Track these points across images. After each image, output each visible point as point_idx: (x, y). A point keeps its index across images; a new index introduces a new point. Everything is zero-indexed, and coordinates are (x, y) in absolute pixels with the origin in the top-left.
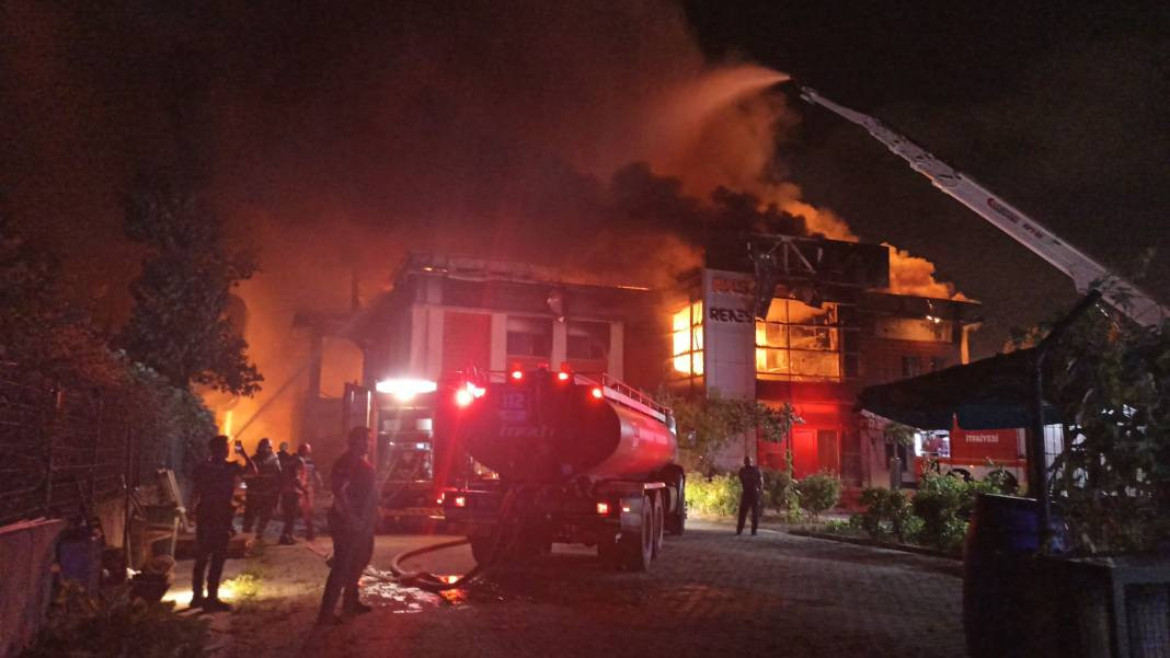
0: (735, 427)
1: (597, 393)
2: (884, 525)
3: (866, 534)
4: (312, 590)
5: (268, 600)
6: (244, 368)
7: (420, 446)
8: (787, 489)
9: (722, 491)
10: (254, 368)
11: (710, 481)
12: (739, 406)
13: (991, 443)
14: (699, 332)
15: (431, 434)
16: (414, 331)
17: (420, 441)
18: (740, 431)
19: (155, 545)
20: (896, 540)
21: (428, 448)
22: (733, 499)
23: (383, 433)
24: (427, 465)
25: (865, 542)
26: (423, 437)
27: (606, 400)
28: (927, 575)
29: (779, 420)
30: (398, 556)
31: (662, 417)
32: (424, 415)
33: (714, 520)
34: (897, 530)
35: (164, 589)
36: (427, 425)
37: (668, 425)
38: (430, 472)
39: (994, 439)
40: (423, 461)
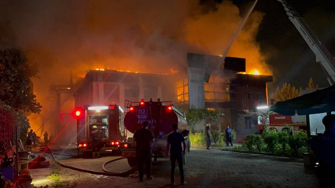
0: (201, 118)
1: (170, 108)
2: (254, 147)
3: (248, 150)
4: (78, 178)
5: (64, 182)
6: (35, 104)
7: (103, 127)
8: (219, 136)
9: (198, 137)
10: (39, 104)
11: (194, 134)
12: (202, 110)
13: (283, 119)
14: (187, 88)
15: (107, 123)
16: (94, 90)
17: (103, 126)
18: (203, 118)
19: (22, 165)
20: (258, 151)
21: (106, 128)
22: (202, 140)
23: (91, 124)
24: (106, 133)
25: (249, 152)
26: (105, 125)
27: (172, 110)
28: (274, 162)
29: (215, 115)
30: (104, 164)
31: (182, 115)
32: (105, 117)
33: (196, 147)
34: (258, 147)
35: (31, 180)
36: (106, 120)
37: (184, 117)
38: (108, 136)
39: (284, 118)
40: (105, 132)
